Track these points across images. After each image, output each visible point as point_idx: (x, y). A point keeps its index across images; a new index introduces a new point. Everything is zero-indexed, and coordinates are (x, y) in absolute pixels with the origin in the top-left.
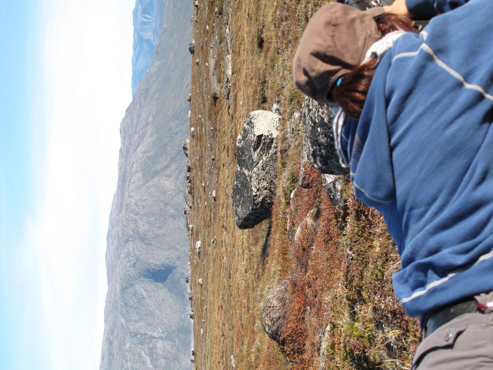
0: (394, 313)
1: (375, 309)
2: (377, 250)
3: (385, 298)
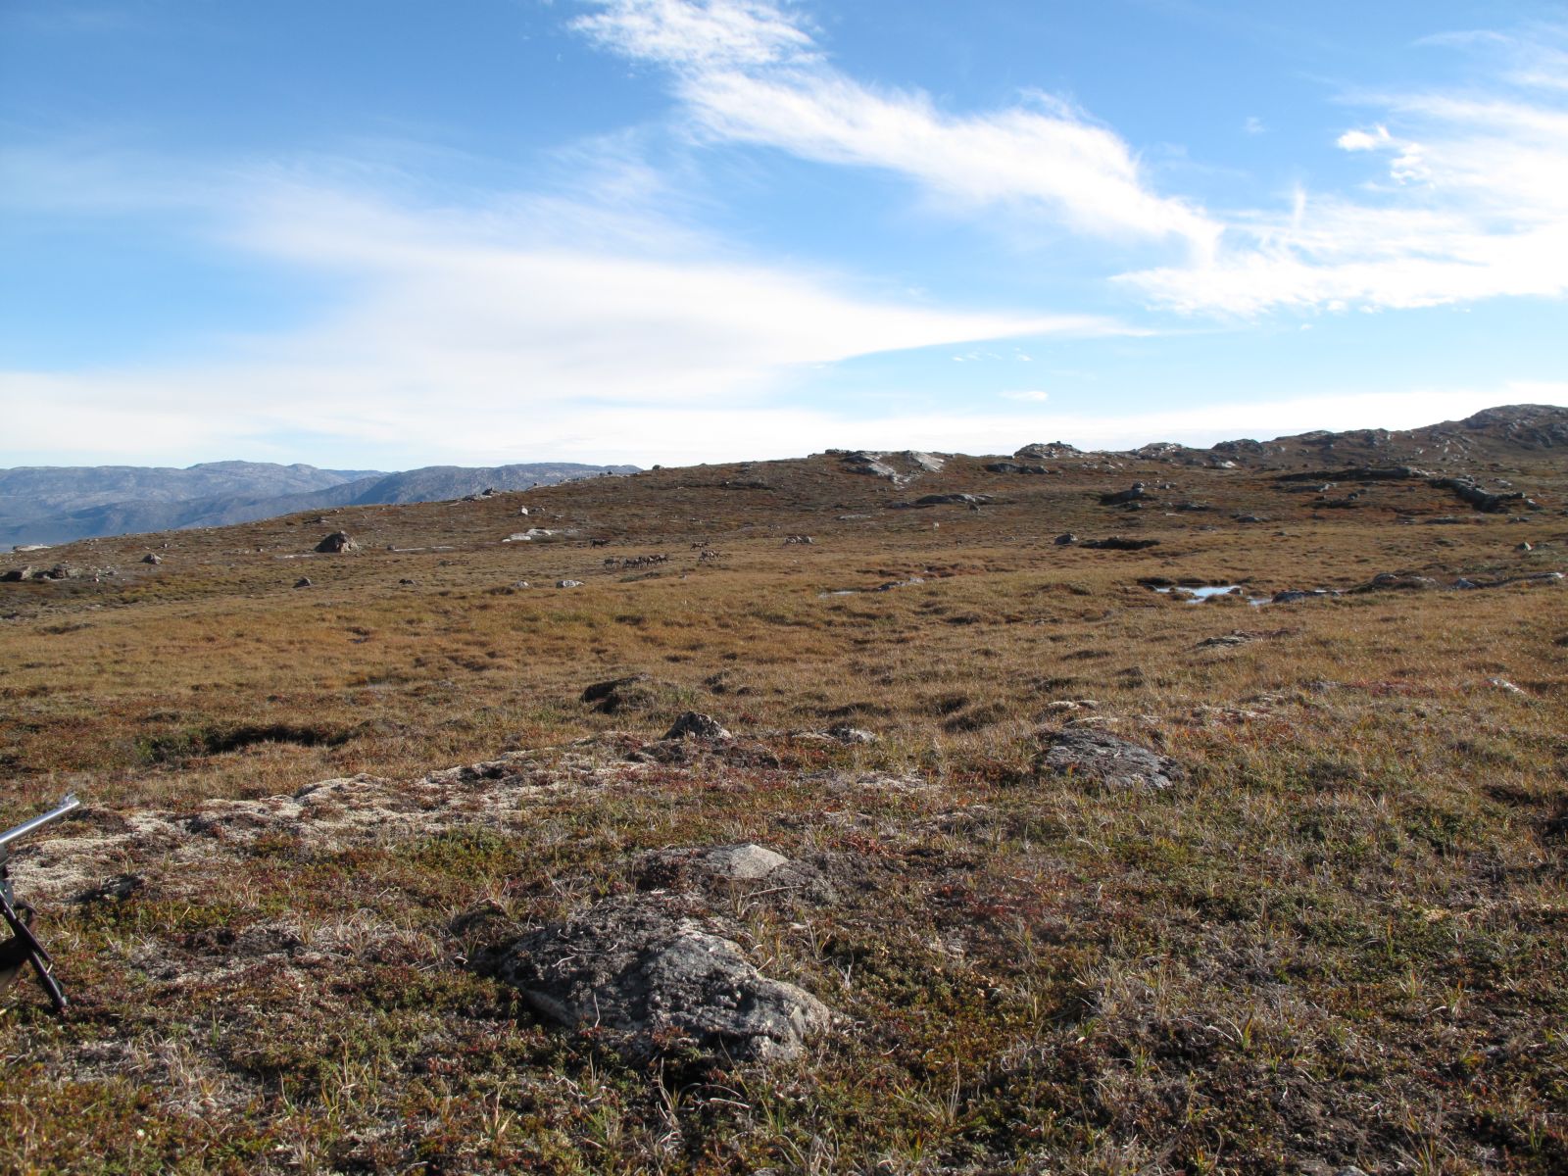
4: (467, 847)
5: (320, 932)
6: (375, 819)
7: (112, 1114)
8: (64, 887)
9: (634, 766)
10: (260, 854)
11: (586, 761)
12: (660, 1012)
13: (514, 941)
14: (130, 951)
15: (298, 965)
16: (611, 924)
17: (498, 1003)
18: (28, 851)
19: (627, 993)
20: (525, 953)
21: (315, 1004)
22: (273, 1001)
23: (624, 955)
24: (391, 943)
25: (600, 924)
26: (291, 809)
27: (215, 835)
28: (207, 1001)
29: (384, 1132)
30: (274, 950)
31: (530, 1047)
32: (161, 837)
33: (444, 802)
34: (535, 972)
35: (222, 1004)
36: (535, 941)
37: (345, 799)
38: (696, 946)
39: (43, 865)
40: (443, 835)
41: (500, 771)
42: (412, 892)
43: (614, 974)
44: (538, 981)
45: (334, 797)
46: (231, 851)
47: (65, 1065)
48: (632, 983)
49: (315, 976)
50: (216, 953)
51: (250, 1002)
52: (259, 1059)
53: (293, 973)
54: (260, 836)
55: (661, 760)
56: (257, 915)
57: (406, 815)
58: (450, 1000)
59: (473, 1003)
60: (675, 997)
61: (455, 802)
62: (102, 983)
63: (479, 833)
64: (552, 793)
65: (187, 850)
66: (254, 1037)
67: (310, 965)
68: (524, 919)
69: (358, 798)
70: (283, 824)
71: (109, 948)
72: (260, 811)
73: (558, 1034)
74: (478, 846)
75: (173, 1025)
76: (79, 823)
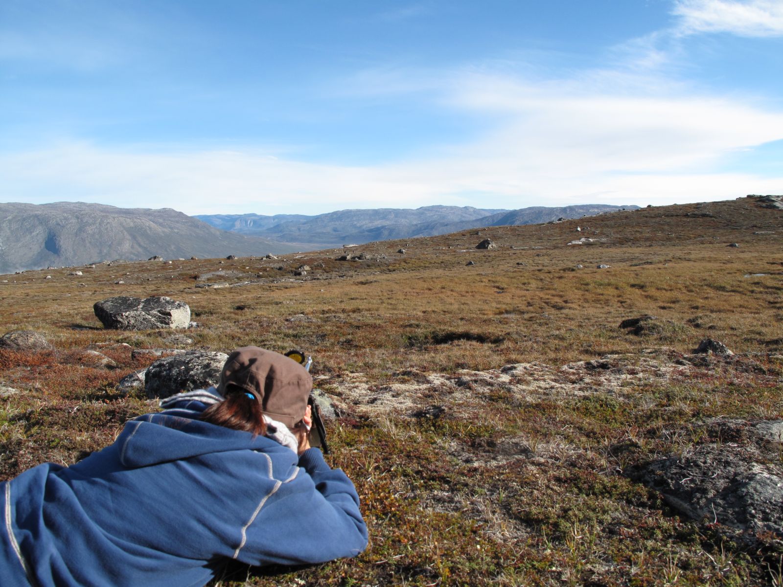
0: (15, 465)
1: (19, 443)
2: (78, 438)
3: (31, 453)
4: (601, 406)
5: (540, 446)
6: (547, 386)
7: (461, 534)
8: (406, 409)
9: (681, 368)
10: (493, 400)
11: (653, 362)
12: (756, 520)
13: (649, 463)
14: (446, 445)
15: (533, 463)
16: (709, 461)
17: (649, 499)
18: (386, 389)
19: (732, 505)
20: (659, 472)
21: (548, 487)
22: (526, 482)
23: (722, 481)
24: (579, 456)
25: (703, 460)
26: (505, 378)
27: (470, 388)
28: (491, 477)
29: (607, 568)
30: (516, 453)
31: (675, 529)
32: (444, 387)
33: (581, 379)
34: (668, 484)
35: (499, 480)
36: (663, 465)
37: (531, 375)
38: (768, 481)
39: (393, 396)
40: (586, 398)
41: (606, 365)
42: (580, 429)
43: (717, 491)
44: (671, 489)
45: (526, 373)
46: (479, 398)
47: (428, 501)
48: (733, 499)
49: (543, 471)
50: (488, 451)
51: (514, 481)
52: (528, 514)
53: (531, 467)
54: (492, 391)
55: (695, 365)
56: (503, 433)
57: (563, 385)
58: (620, 494)
59: (634, 497)
60: (764, 512)
61: (587, 380)
62: (437, 460)
63: (606, 398)
64: (640, 380)
65: (457, 395)
66: (521, 501)
67: (539, 464)
68: (652, 451)
69: (538, 375)
70: (502, 385)
71: (435, 442)
72: (490, 378)
73: (691, 523)
74: (607, 405)
75: (476, 488)
76: (406, 377)
